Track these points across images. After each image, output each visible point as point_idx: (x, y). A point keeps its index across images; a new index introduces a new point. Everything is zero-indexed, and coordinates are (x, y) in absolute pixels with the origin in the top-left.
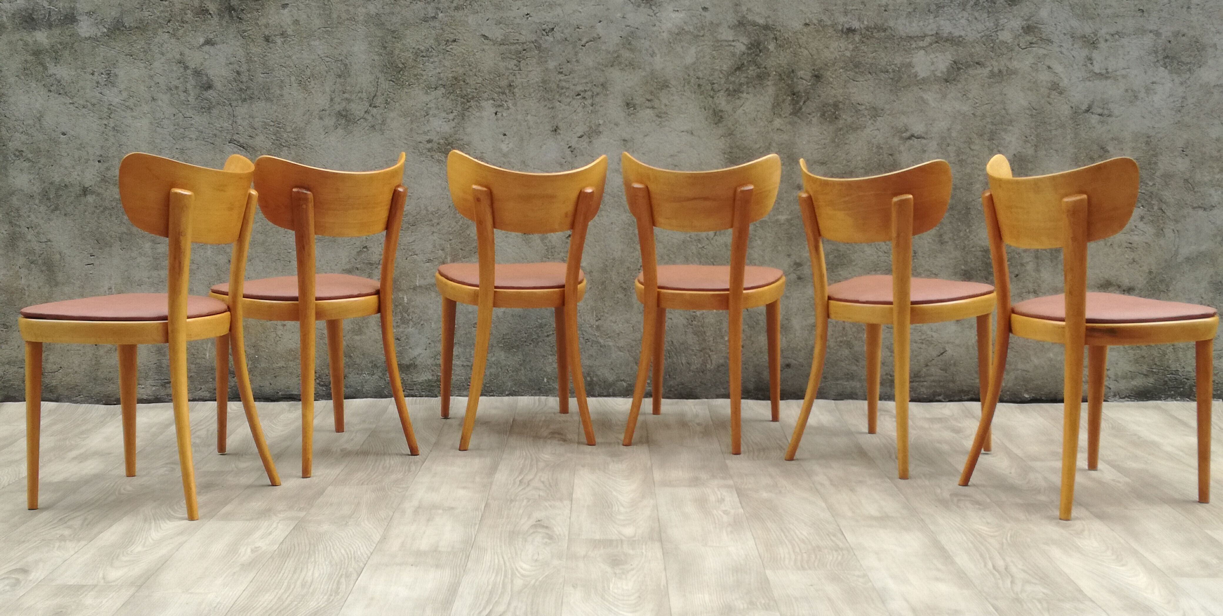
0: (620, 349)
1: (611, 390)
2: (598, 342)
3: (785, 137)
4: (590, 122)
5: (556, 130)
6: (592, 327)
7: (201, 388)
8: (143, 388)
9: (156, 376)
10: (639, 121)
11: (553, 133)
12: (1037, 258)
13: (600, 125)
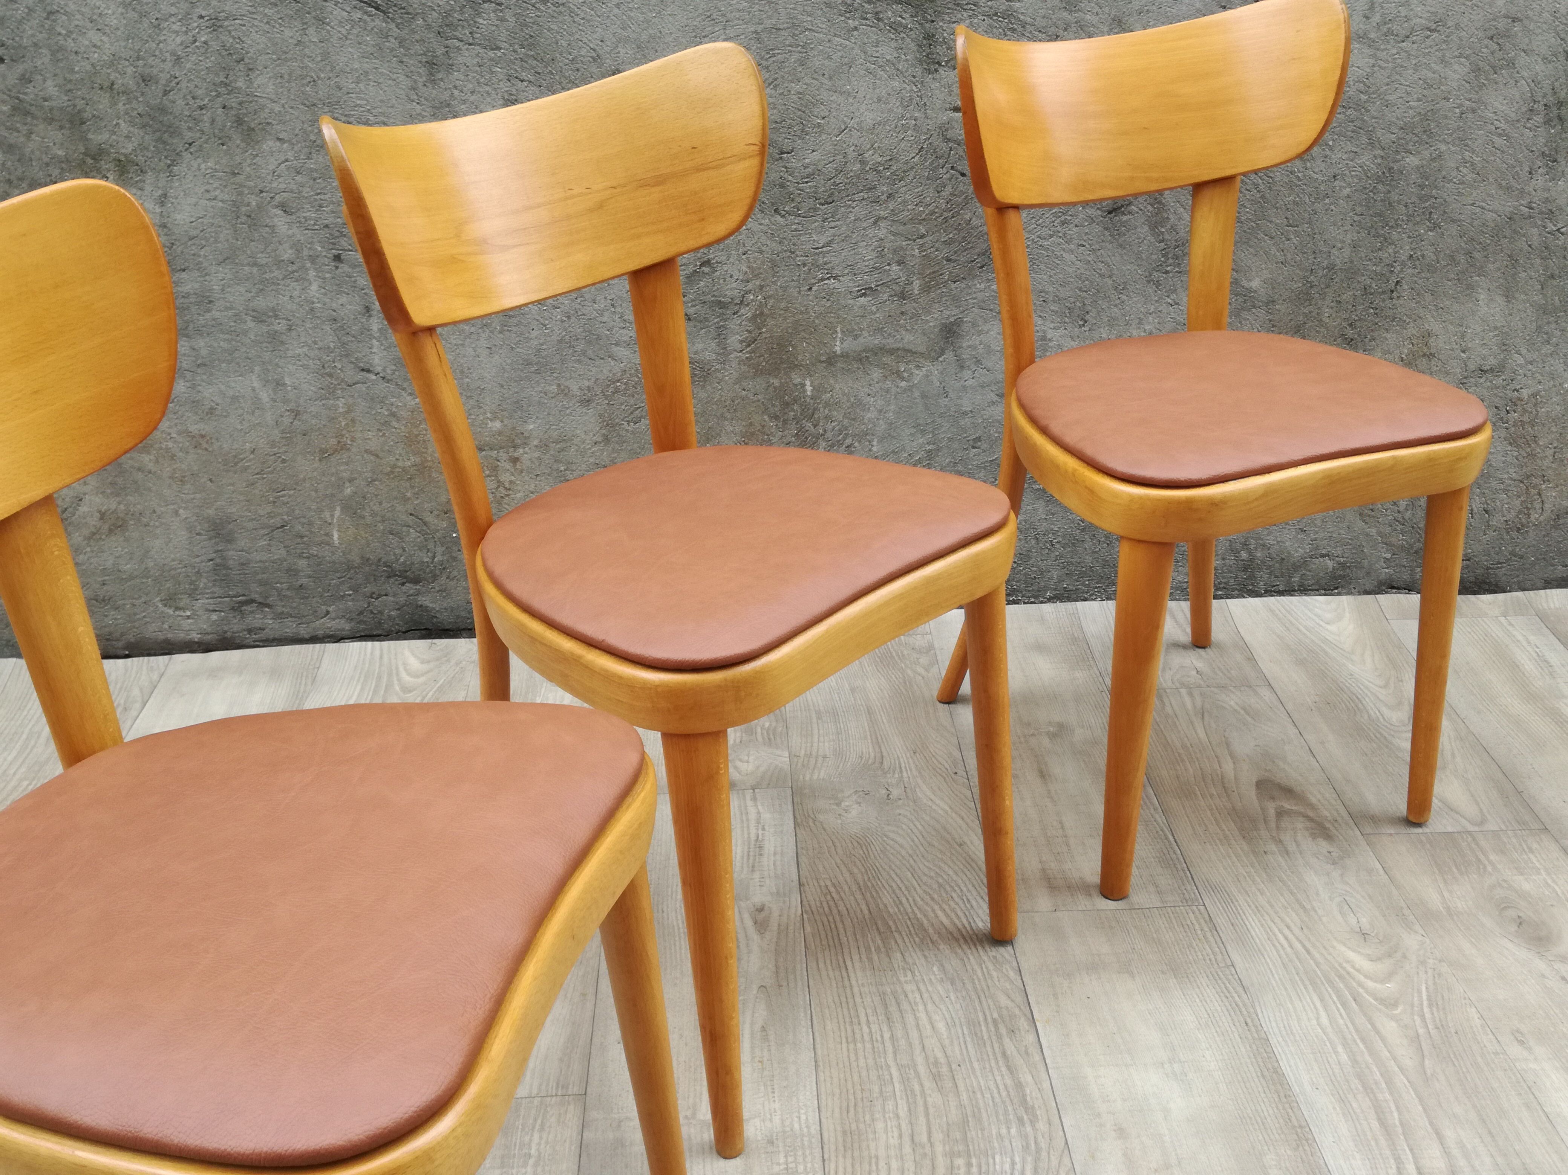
7: (328, 613)
8: (188, 617)
9: (216, 589)
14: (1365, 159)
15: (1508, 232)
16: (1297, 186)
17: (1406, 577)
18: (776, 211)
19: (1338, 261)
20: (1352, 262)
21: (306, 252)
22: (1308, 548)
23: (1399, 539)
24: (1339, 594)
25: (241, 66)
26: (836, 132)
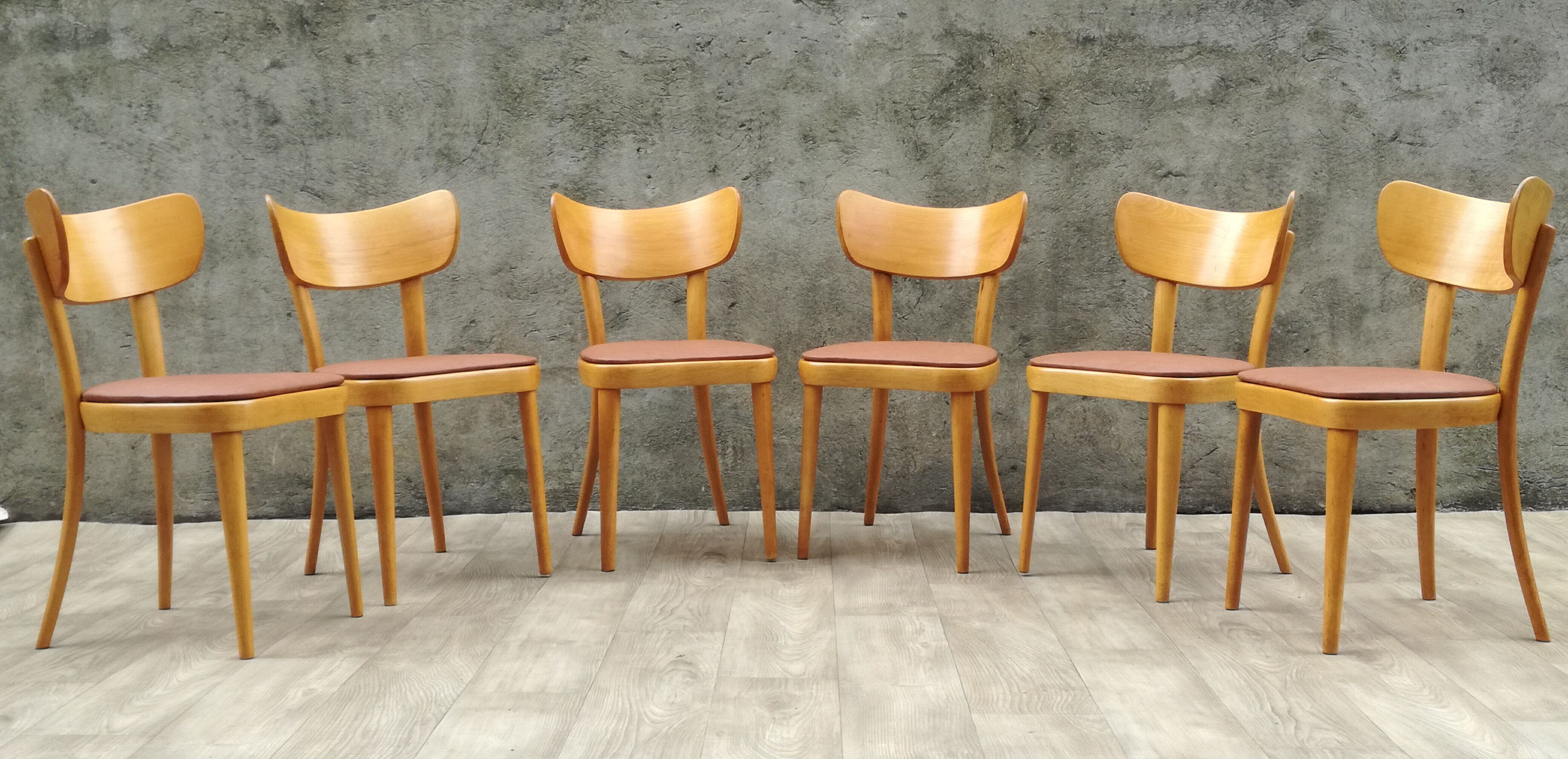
5: (714, 170)
7: (265, 503)
8: (192, 503)
9: (208, 488)
10: (820, 158)
11: (710, 174)
12: (1332, 327)
13: (770, 163)
17: (846, 502)
18: (509, 296)
21: (274, 312)
23: (840, 480)
25: (252, 222)
26: (538, 259)
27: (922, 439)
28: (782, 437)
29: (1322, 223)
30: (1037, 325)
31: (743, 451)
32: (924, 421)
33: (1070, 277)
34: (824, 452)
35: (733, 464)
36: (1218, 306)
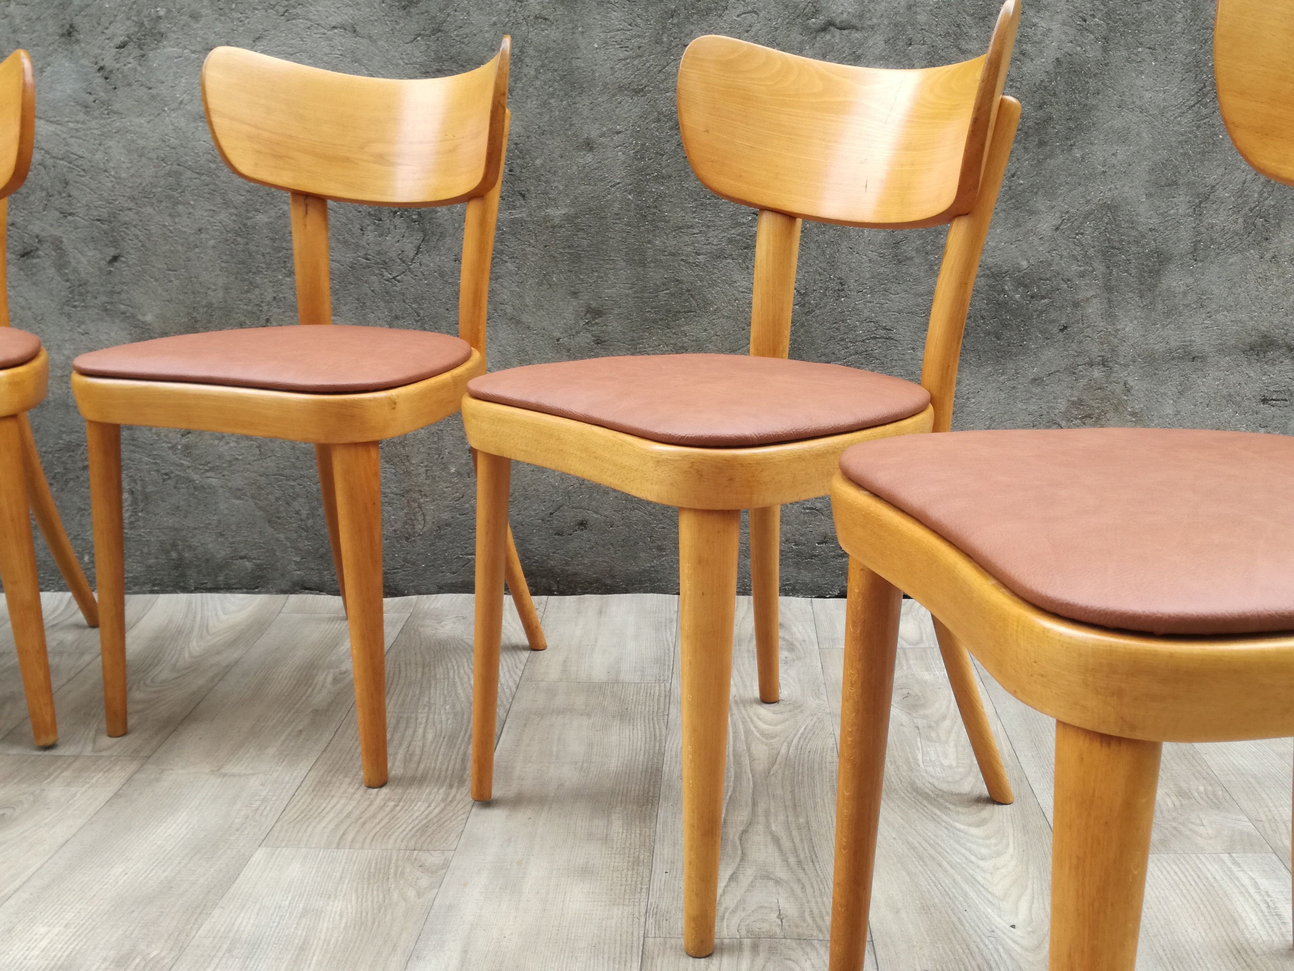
0: (237, 493)
1: (221, 578)
2: (189, 480)
3: (554, 34)
4: (139, 13)
5: (69, 33)
6: (173, 448)
10: (241, 7)
11: (63, 39)
12: (1109, 289)
13: (159, 18)
14: (223, 216)
15: (352, 279)
16: (169, 237)
17: (316, 579)
19: (214, 301)
20: (226, 301)
22: (228, 550)
23: (305, 544)
24: (259, 593)
27: (434, 478)
28: (208, 474)
29: (1095, 107)
30: (614, 290)
31: (147, 497)
32: (437, 449)
33: (665, 208)
34: (277, 499)
35: (132, 519)
36: (914, 254)
